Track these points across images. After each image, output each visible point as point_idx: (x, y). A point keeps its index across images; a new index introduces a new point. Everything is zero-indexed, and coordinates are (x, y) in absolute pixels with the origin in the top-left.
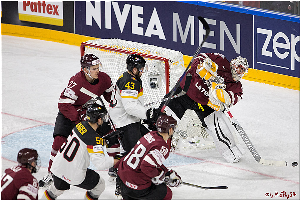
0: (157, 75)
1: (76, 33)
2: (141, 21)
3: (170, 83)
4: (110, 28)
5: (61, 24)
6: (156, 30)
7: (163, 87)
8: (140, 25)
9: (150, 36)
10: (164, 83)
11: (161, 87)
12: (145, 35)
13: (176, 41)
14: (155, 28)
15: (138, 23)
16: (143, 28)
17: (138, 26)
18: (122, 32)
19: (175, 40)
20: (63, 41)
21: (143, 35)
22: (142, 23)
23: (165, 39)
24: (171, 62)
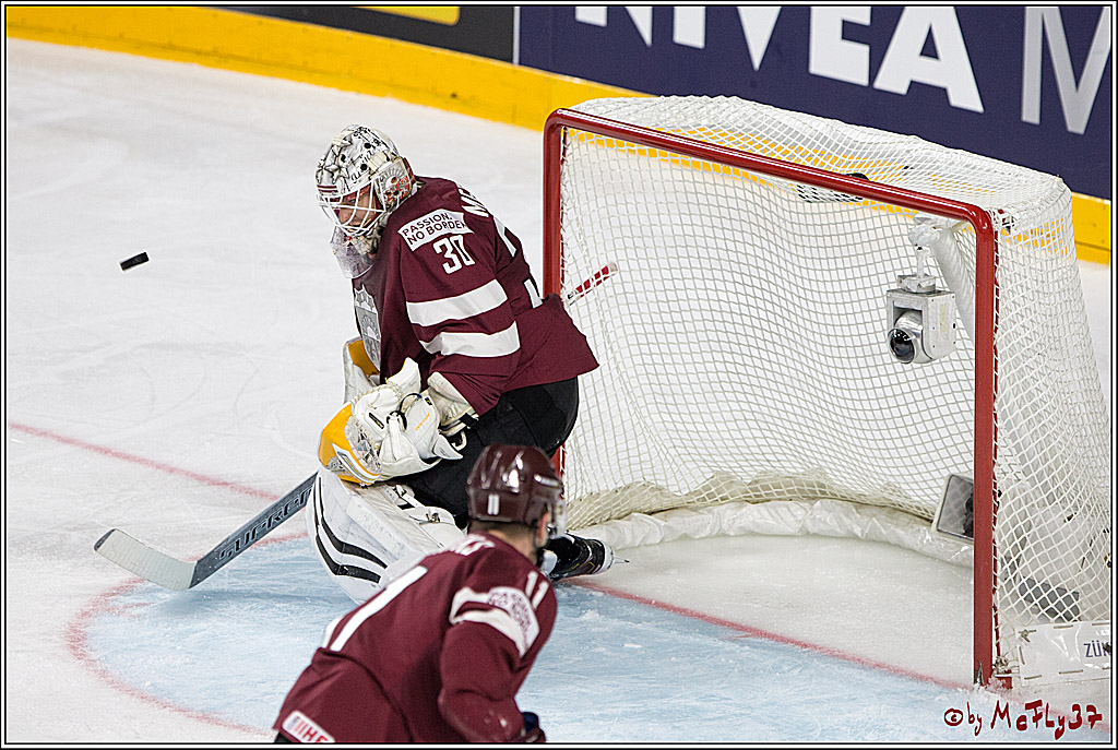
3: (996, 336)
6: (936, 58)
9: (903, 90)
11: (954, 356)
12: (878, 84)
13: (1036, 120)
14: (929, 50)
15: (844, 22)
16: (866, 49)
17: (844, 37)
18: (756, 64)
19: (1031, 112)
20: (454, 100)
21: (865, 82)
22: (866, 21)
23: (980, 108)
24: (1009, 228)
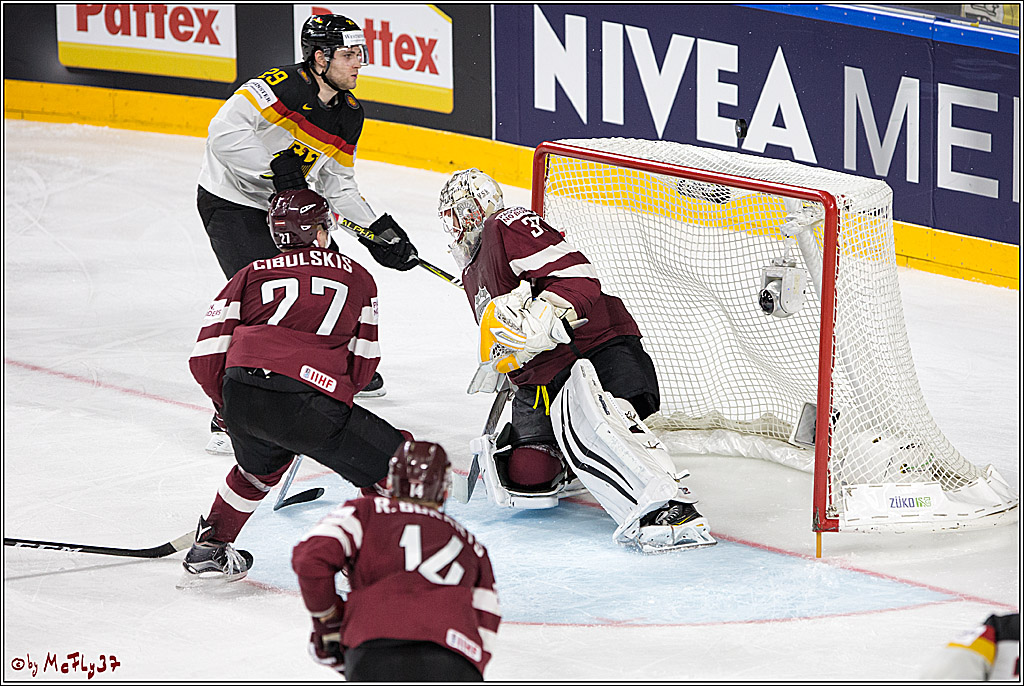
1: (497, 139)
2: (730, 94)
4: (620, 123)
5: (446, 106)
8: (724, 110)
12: (744, 147)
13: (854, 168)
14: (779, 122)
15: (719, 104)
16: (733, 122)
17: (720, 115)
18: (660, 134)
19: (850, 163)
22: (735, 103)
23: (814, 161)
24: (848, 207)
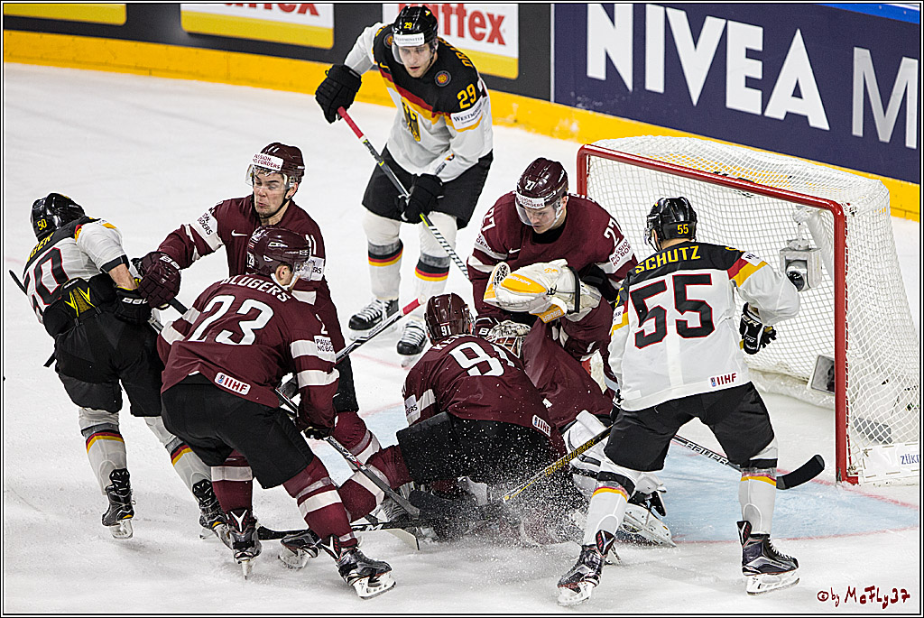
0: (808, 249)
1: (555, 102)
2: (756, 69)
3: (846, 277)
4: (661, 89)
5: (512, 72)
6: (801, 97)
7: (827, 290)
8: (750, 83)
9: (782, 117)
10: (828, 277)
12: (767, 114)
13: (861, 134)
14: (797, 93)
15: (747, 77)
16: (759, 93)
17: (746, 86)
18: (695, 102)
19: (858, 130)
21: (759, 112)
22: (759, 76)
23: (827, 128)
24: (853, 213)
